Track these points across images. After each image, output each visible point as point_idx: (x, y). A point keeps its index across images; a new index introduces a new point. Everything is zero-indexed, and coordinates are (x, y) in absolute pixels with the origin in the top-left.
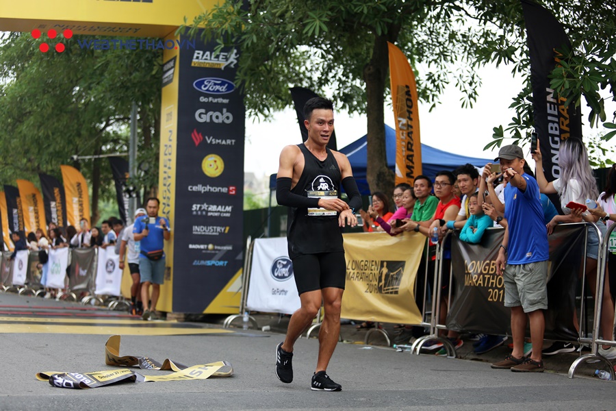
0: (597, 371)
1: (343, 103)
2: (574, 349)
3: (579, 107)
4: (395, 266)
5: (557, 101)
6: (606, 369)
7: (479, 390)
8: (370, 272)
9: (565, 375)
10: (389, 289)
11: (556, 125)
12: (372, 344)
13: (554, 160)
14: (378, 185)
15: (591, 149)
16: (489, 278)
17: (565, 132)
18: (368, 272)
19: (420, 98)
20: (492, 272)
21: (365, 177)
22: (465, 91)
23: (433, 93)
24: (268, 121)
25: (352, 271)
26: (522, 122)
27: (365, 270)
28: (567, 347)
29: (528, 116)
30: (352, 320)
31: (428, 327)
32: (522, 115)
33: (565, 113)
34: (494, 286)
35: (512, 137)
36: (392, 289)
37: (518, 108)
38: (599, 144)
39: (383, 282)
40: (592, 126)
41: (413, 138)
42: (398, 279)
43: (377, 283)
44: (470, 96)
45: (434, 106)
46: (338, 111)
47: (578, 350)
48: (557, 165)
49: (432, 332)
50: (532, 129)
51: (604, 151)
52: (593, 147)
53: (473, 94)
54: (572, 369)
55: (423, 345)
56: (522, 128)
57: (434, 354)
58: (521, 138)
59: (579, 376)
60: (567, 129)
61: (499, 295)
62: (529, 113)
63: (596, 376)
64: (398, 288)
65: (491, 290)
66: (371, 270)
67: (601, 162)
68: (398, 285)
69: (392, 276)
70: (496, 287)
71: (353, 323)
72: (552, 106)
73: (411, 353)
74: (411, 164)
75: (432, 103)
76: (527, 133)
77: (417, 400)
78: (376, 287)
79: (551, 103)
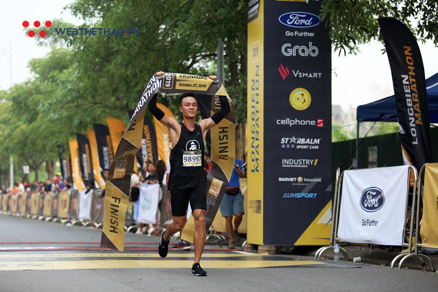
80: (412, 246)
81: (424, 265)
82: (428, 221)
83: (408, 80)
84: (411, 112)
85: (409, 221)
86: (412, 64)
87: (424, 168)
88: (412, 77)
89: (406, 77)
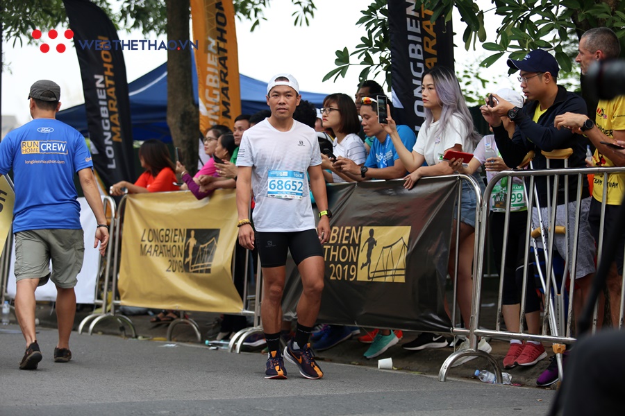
0: (477, 372)
1: (134, 20)
2: (446, 343)
3: (450, 23)
4: (206, 236)
5: (420, 15)
6: (489, 369)
7: (321, 397)
8: (172, 244)
9: (435, 377)
10: (198, 267)
11: (419, 47)
12: (177, 341)
13: (416, 93)
14: (182, 129)
15: (467, 80)
16: (329, 250)
17: (431, 56)
18: (170, 244)
19: (239, 13)
20: (334, 242)
21: (165, 118)
22: (299, 3)
23: (255, 7)
24: (34, 44)
25: (149, 244)
26: (374, 43)
27: (167, 241)
28: (437, 341)
29: (382, 35)
30: (149, 309)
31: (251, 316)
32: (374, 34)
33: (431, 31)
34: (336, 260)
35: (362, 64)
36: (202, 266)
37: (368, 25)
38: (477, 74)
39: (191, 257)
40: (467, 48)
41: (227, 65)
42: (210, 252)
43: (182, 259)
44: (306, 10)
45: (257, 23)
46: (128, 31)
47: (451, 345)
48: (420, 99)
49: (256, 322)
50: (386, 53)
51: (484, 82)
52: (469, 77)
53: (310, 8)
54: (443, 370)
55: (245, 341)
56: (374, 51)
57: (260, 352)
58: (373, 65)
59: (453, 379)
60: (434, 52)
61: (344, 271)
62: (384, 30)
63: (475, 378)
64: (210, 265)
65: (332, 265)
66: (175, 241)
67: (481, 97)
68: (211, 261)
69: (202, 249)
70: (339, 262)
71: (150, 313)
72: (414, 21)
73: (229, 351)
74: (226, 100)
75: (254, 20)
76: (380, 58)
77: (237, 412)
78: (182, 264)
79: (412, 17)
80: (107, 304)
81: (122, 329)
82: (128, 271)
83: (103, 82)
84: (106, 125)
85: (104, 271)
86: (109, 60)
87: (125, 200)
88: (110, 78)
89: (101, 78)
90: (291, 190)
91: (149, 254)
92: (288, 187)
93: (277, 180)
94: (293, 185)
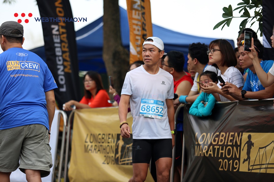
4: (131, 139)
8: (107, 144)
10: (125, 161)
14: (113, 63)
16: (218, 149)
18: (105, 145)
20: (221, 143)
21: (101, 56)
25: (90, 144)
26: (250, 2)
27: (103, 143)
34: (223, 156)
35: (242, 16)
36: (128, 160)
39: (120, 154)
43: (113, 155)
56: (251, 7)
58: (249, 17)
65: (221, 160)
66: (109, 143)
69: (128, 148)
70: (226, 158)
76: (255, 12)
78: (113, 158)
82: (76, 163)
83: (58, 30)
84: (60, 60)
85: (59, 164)
86: (62, 15)
87: (74, 114)
88: (62, 27)
89: (56, 27)
90: (155, 113)
91: (90, 151)
92: (153, 110)
93: (146, 105)
94: (157, 109)
